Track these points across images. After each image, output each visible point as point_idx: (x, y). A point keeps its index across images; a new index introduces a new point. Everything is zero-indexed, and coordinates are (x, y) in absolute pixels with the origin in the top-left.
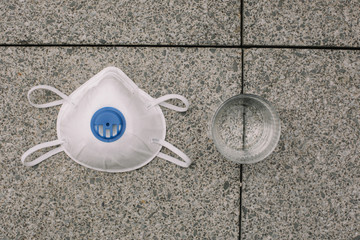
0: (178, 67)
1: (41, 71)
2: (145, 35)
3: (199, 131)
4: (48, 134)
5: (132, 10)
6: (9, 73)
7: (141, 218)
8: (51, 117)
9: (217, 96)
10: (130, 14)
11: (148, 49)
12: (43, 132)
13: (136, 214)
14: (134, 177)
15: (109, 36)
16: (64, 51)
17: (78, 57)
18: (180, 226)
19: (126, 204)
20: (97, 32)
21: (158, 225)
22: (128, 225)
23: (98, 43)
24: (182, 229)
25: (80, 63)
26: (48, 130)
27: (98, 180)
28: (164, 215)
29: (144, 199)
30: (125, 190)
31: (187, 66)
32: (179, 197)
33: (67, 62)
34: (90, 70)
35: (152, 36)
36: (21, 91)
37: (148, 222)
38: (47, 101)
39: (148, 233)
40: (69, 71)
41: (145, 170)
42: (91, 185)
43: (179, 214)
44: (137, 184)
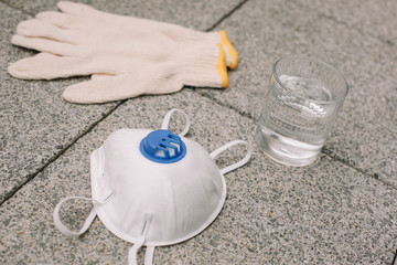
0: (138, 115)
1: (38, 212)
2: (86, 118)
3: (217, 135)
4: (121, 251)
5: (51, 112)
6: (9, 243)
7: (288, 226)
8: (102, 235)
9: (191, 107)
10: (54, 115)
11: (101, 124)
12: (114, 255)
13: (280, 228)
14: (234, 205)
15: (58, 140)
16: (38, 181)
17: (56, 174)
18: (316, 201)
19: (262, 229)
20: (45, 146)
21: (304, 217)
22: (291, 242)
23: (57, 151)
24: (321, 202)
25: (63, 176)
26: (116, 249)
27: (217, 238)
28: (295, 206)
29: (266, 212)
30: (244, 221)
31: (143, 110)
32: (280, 184)
33: (51, 185)
34: (79, 173)
35: (91, 114)
36: (42, 245)
37: (297, 223)
38: (79, 228)
39: (311, 231)
40: (64, 189)
41: (232, 193)
42: (219, 248)
43: (300, 194)
44: (244, 208)
